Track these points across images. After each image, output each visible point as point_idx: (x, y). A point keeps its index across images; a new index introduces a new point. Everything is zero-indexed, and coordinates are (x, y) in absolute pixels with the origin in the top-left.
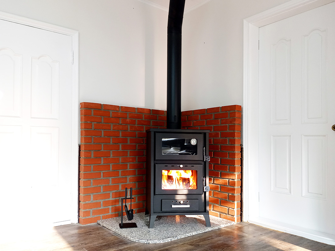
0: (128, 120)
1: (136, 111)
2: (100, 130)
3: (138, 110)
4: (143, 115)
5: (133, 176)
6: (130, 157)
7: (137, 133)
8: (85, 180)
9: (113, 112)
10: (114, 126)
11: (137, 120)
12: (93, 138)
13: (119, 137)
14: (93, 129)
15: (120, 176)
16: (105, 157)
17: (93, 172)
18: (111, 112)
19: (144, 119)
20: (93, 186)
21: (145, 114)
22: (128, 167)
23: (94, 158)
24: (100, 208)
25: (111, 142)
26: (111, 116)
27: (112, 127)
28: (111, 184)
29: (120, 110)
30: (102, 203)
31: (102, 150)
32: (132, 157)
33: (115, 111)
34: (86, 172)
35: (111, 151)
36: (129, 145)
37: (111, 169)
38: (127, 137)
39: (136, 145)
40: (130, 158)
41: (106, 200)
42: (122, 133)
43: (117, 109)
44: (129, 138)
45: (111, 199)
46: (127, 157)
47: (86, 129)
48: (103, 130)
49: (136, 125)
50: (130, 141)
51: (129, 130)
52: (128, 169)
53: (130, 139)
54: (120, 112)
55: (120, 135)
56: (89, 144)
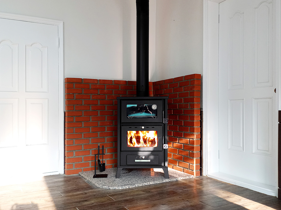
0: (106, 90)
1: (113, 83)
2: (80, 100)
3: (114, 82)
4: (120, 86)
5: (110, 137)
6: (107, 121)
7: (114, 101)
8: (68, 140)
9: (92, 85)
10: (93, 96)
11: (114, 90)
12: (75, 106)
13: (97, 105)
14: (75, 99)
15: (99, 137)
16: (86, 122)
17: (75, 133)
18: (90, 85)
19: (120, 89)
20: (75, 145)
21: (121, 85)
22: (106, 130)
23: (76, 122)
24: (82, 162)
25: (91, 109)
26: (90, 88)
27: (91, 97)
28: (90, 143)
29: (99, 83)
30: (83, 158)
31: (82, 116)
32: (109, 122)
33: (94, 84)
34: (69, 134)
35: (90, 116)
36: (106, 111)
37: (91, 131)
38: (105, 105)
39: (113, 111)
41: (87, 156)
42: (100, 101)
43: (96, 82)
45: (91, 155)
46: (105, 121)
47: (69, 99)
48: (84, 100)
49: (113, 95)
51: (106, 99)
52: (106, 131)
53: (108, 107)
54: (98, 84)
55: (99, 104)
56: (71, 111)
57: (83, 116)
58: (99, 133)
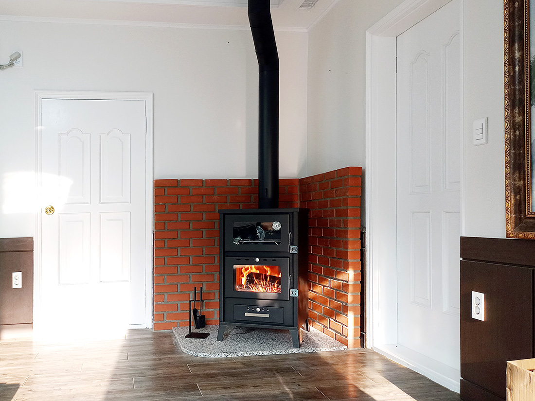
0: (216, 197)
1: (229, 184)
2: (175, 213)
3: (231, 182)
4: (240, 189)
9: (193, 189)
10: (195, 206)
11: (229, 196)
12: (166, 224)
13: (202, 221)
14: (167, 212)
15: (204, 272)
16: (183, 248)
17: (167, 266)
18: (191, 189)
19: (240, 194)
20: (167, 284)
21: (242, 187)
23: (168, 248)
24: (177, 312)
25: (191, 228)
26: (191, 194)
27: (192, 208)
29: (205, 185)
30: (179, 305)
33: (197, 187)
34: (158, 266)
35: (191, 239)
37: (191, 263)
38: (214, 221)
40: (218, 248)
41: (185, 302)
42: (207, 215)
43: (200, 184)
47: (158, 213)
48: (180, 213)
49: (228, 204)
52: (216, 263)
54: (204, 187)
55: (204, 218)
56: (161, 231)
57: (179, 238)
58: (204, 265)
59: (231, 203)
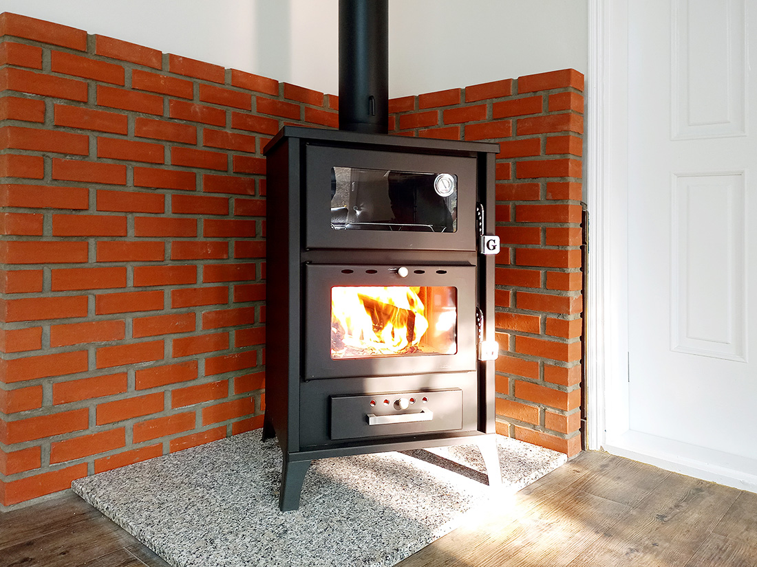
0: (198, 107)
1: (228, 80)
2: (79, 132)
3: (233, 76)
4: (254, 99)
5: (216, 309)
6: (204, 240)
7: (231, 159)
9: (135, 72)
10: (141, 123)
11: (230, 111)
12: (49, 162)
13: (162, 167)
14: (49, 124)
15: (168, 309)
16: (106, 239)
17: (51, 295)
18: (128, 69)
19: (254, 112)
21: (258, 94)
22: (200, 277)
23: (55, 239)
24: (87, 432)
25: (130, 184)
26: (128, 84)
27: (132, 126)
28: (129, 339)
29: (167, 67)
30: (92, 410)
31: (90, 212)
32: (211, 243)
33: (147, 69)
35: (130, 216)
36: (201, 197)
37: (130, 283)
38: (194, 170)
39: (227, 200)
40: (205, 244)
41: (112, 398)
42: (174, 151)
43: (154, 62)
44: (200, 174)
45: (132, 393)
46: (196, 239)
48: (97, 134)
49: (229, 131)
50: (205, 184)
52: (200, 283)
53: (207, 178)
54: (164, 74)
55: (168, 161)
59: (237, 132)
